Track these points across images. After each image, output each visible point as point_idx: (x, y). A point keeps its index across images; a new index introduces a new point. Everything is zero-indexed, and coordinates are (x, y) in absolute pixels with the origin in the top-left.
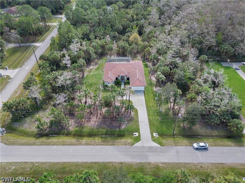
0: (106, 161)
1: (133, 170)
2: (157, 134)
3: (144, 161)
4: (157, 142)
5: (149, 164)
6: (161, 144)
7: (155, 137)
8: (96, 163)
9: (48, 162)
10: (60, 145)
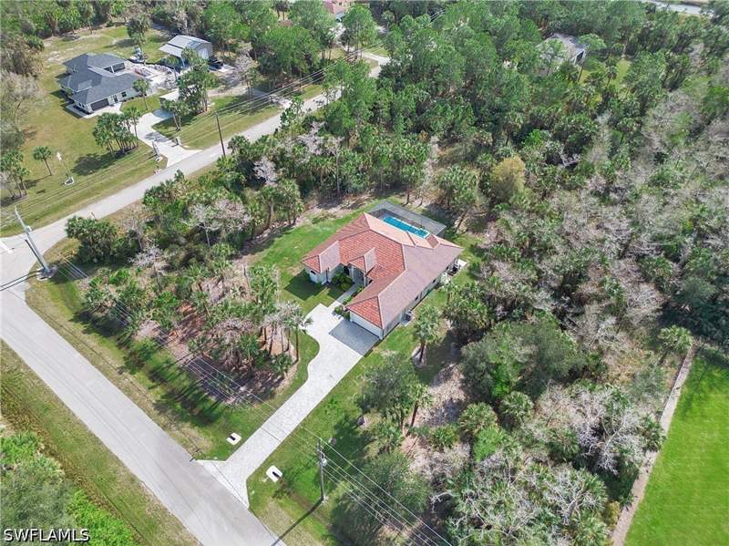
0: (115, 452)
1: (136, 514)
2: (280, 474)
3: (176, 511)
4: (253, 492)
5: (179, 527)
6: (255, 504)
7: (266, 476)
8: (96, 441)
9: (38, 378)
10: (88, 359)
